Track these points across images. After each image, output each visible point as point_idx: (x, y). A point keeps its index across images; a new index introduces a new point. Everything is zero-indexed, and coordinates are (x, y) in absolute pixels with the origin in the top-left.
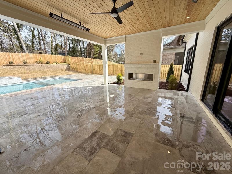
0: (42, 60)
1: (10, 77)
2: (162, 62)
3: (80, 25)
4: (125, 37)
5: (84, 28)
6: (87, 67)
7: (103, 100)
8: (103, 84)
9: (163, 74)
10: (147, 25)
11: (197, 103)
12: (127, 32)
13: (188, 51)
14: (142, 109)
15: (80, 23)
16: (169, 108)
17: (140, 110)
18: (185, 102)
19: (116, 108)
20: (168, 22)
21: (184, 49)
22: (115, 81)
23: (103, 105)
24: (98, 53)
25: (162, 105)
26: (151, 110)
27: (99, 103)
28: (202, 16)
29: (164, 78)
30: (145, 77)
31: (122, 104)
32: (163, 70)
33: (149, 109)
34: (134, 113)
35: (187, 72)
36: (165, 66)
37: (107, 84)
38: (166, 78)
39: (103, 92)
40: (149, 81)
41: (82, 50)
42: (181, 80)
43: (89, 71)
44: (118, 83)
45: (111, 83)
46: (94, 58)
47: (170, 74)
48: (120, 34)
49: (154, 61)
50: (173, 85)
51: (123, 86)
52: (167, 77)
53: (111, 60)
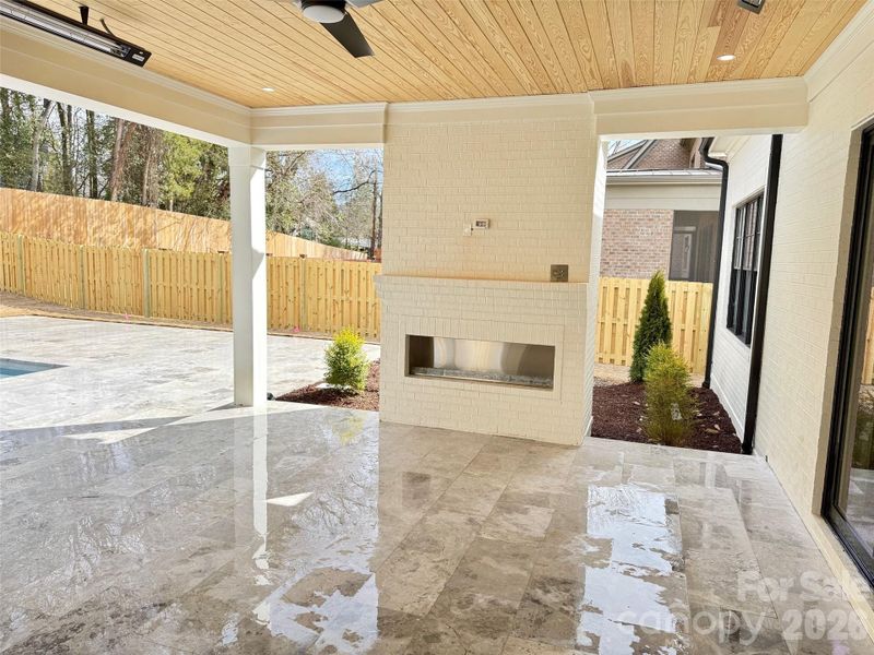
2: (604, 262)
3: (84, 25)
4: (387, 113)
5: (108, 46)
6: (108, 269)
7: (229, 534)
8: (231, 400)
9: (613, 334)
10: (517, 66)
11: (804, 535)
12: (394, 89)
13: (738, 211)
14: (491, 597)
15: (84, 11)
16: (652, 577)
17: (481, 600)
18: (739, 529)
19: (320, 602)
20: (626, 67)
21: (719, 190)
22: (317, 375)
23: (226, 581)
24: (197, 171)
25: (612, 558)
26: (552, 598)
27: (197, 563)
28: (790, 60)
29: (618, 358)
30: (505, 362)
31: (359, 564)
32: (609, 309)
33: (539, 593)
34: (441, 628)
35: (738, 333)
36: (623, 283)
37: (260, 406)
38: (630, 361)
39: (227, 469)
40: (531, 385)
41: (79, 142)
42: (712, 375)
43: (122, 291)
44: (338, 392)
45: (288, 389)
46: (162, 207)
47: (653, 340)
48: (354, 91)
49: (560, 274)
50: (669, 414)
51: (369, 418)
52: (635, 357)
53: (288, 224)
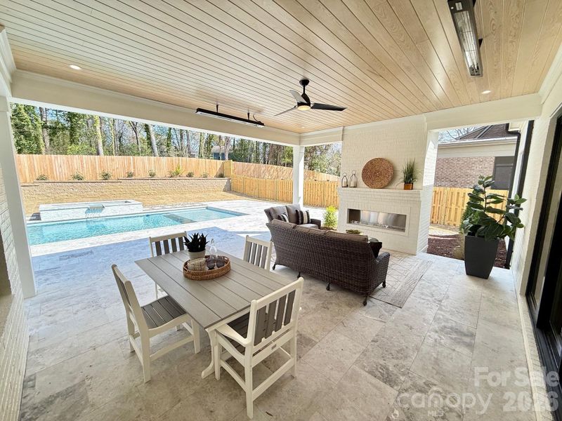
0: (181, 171)
1: (126, 202)
3: (247, 120)
4: (343, 131)
6: (265, 186)
12: (344, 122)
15: (248, 114)
32: (454, 202)
46: (283, 165)
48: (330, 125)
